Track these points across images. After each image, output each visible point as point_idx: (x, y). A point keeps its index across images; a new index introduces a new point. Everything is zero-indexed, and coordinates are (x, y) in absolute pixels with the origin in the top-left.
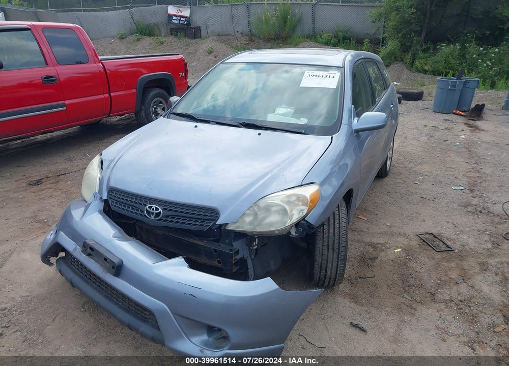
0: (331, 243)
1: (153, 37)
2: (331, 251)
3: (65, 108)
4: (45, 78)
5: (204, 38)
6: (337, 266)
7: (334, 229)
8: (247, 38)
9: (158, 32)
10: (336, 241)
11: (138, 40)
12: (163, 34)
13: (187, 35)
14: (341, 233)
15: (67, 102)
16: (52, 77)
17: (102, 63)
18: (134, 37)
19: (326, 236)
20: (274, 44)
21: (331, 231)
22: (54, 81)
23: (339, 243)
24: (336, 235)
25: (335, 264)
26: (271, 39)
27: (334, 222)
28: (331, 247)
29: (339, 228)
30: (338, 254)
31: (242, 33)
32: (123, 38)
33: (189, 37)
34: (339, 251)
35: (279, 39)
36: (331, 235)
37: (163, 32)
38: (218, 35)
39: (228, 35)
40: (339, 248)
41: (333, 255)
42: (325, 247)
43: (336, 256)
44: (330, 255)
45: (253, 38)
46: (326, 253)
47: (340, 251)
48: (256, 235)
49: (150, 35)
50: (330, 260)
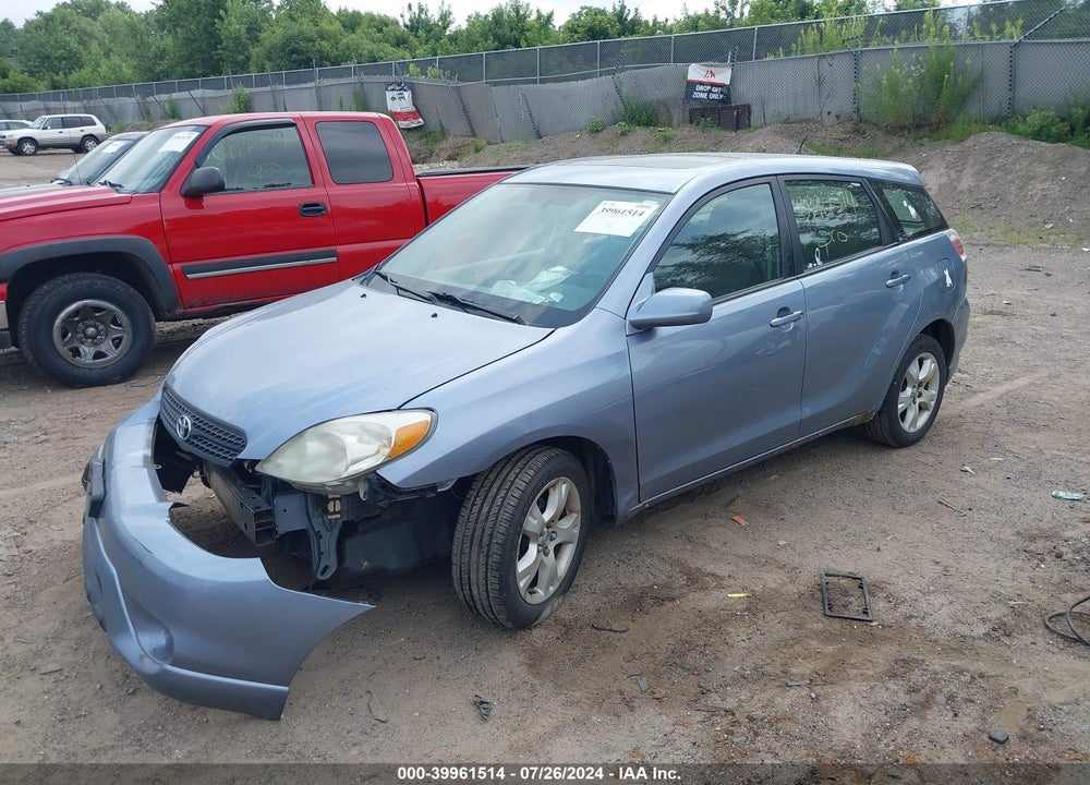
0: (478, 533)
1: (651, 128)
2: (475, 548)
3: (335, 259)
4: (305, 206)
5: (756, 129)
6: (486, 582)
7: (491, 508)
8: (849, 126)
9: (665, 118)
10: (488, 532)
11: (623, 134)
12: (675, 121)
13: (721, 124)
14: (500, 518)
15: (341, 249)
16: (318, 205)
17: (419, 182)
18: (617, 129)
19: (473, 517)
20: (906, 139)
21: (485, 510)
22: (321, 210)
23: (491, 536)
24: (491, 518)
25: (482, 575)
26: (902, 128)
27: (497, 494)
28: (476, 541)
29: (501, 506)
30: (487, 556)
31: (838, 117)
32: (597, 131)
33: (726, 128)
34: (489, 549)
35: (923, 127)
36: (482, 517)
37: (677, 115)
38: (787, 121)
39: (807, 121)
40: (489, 546)
41: (478, 559)
42: (467, 540)
43: (482, 560)
44: (474, 558)
45: (863, 126)
46: (468, 550)
47: (491, 553)
48: (331, 493)
49: (648, 124)
50: (474, 567)
